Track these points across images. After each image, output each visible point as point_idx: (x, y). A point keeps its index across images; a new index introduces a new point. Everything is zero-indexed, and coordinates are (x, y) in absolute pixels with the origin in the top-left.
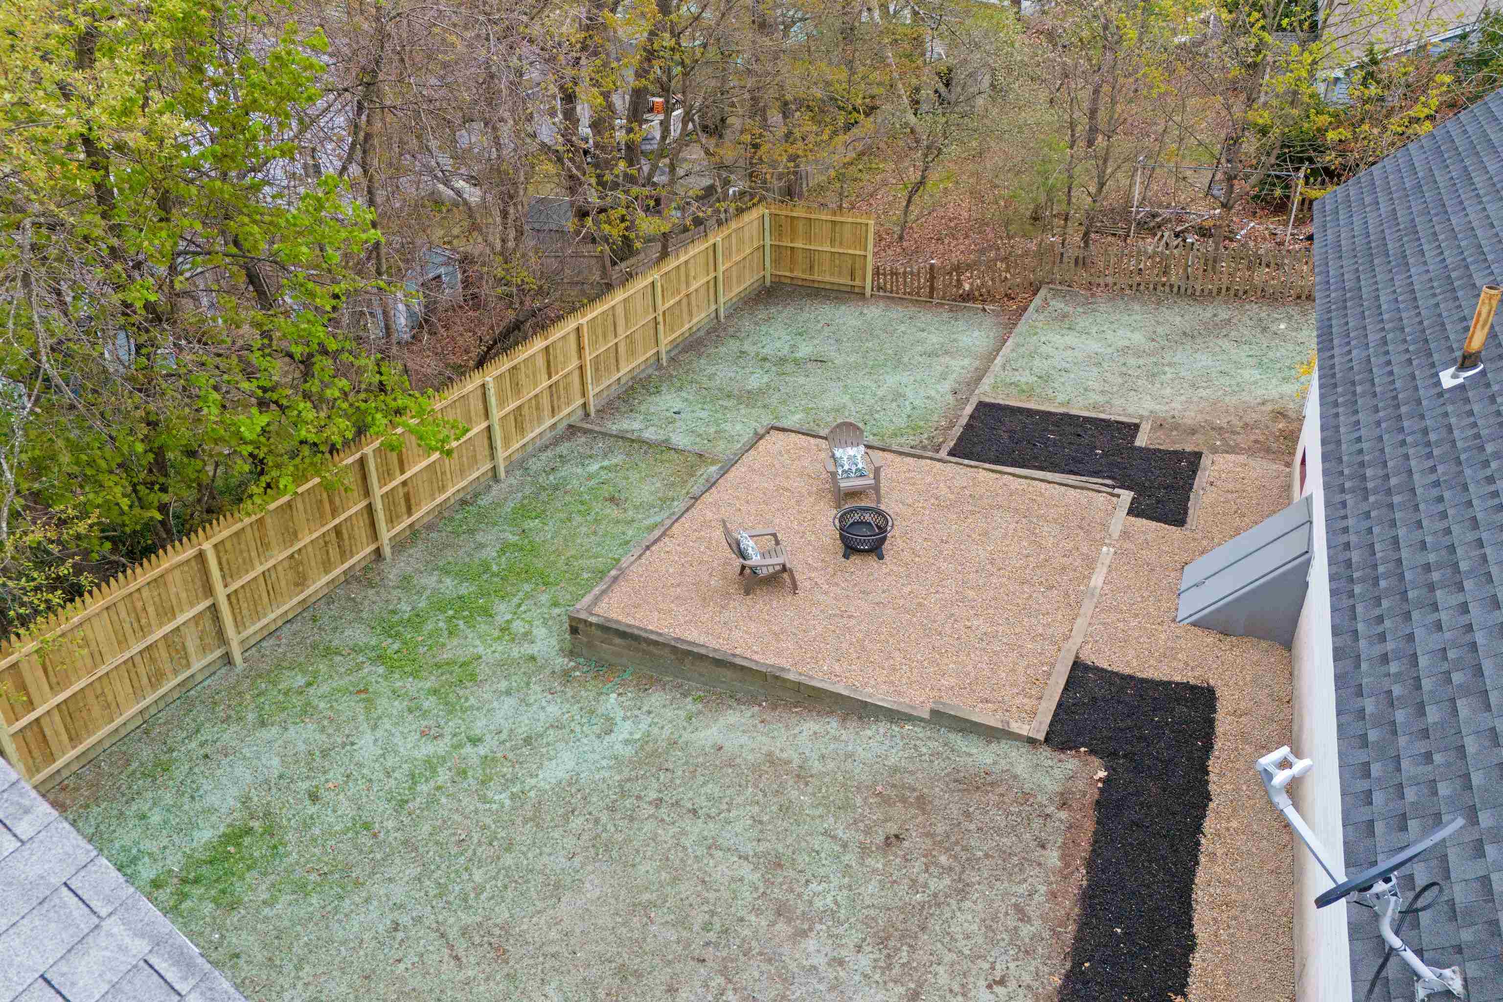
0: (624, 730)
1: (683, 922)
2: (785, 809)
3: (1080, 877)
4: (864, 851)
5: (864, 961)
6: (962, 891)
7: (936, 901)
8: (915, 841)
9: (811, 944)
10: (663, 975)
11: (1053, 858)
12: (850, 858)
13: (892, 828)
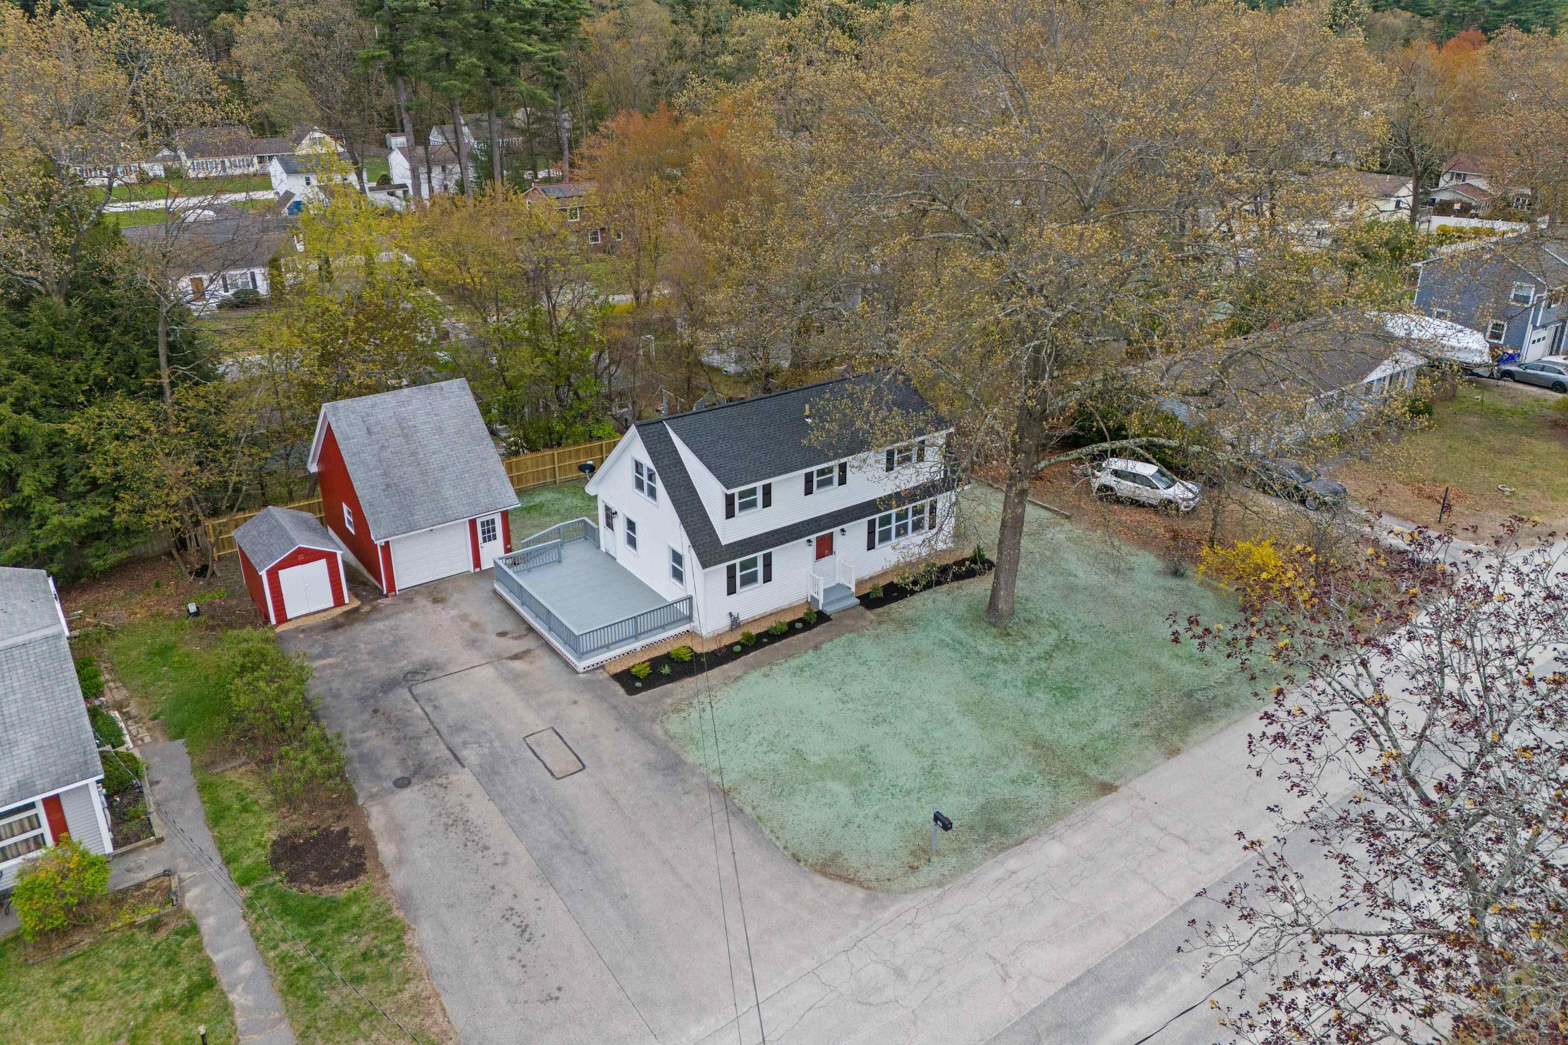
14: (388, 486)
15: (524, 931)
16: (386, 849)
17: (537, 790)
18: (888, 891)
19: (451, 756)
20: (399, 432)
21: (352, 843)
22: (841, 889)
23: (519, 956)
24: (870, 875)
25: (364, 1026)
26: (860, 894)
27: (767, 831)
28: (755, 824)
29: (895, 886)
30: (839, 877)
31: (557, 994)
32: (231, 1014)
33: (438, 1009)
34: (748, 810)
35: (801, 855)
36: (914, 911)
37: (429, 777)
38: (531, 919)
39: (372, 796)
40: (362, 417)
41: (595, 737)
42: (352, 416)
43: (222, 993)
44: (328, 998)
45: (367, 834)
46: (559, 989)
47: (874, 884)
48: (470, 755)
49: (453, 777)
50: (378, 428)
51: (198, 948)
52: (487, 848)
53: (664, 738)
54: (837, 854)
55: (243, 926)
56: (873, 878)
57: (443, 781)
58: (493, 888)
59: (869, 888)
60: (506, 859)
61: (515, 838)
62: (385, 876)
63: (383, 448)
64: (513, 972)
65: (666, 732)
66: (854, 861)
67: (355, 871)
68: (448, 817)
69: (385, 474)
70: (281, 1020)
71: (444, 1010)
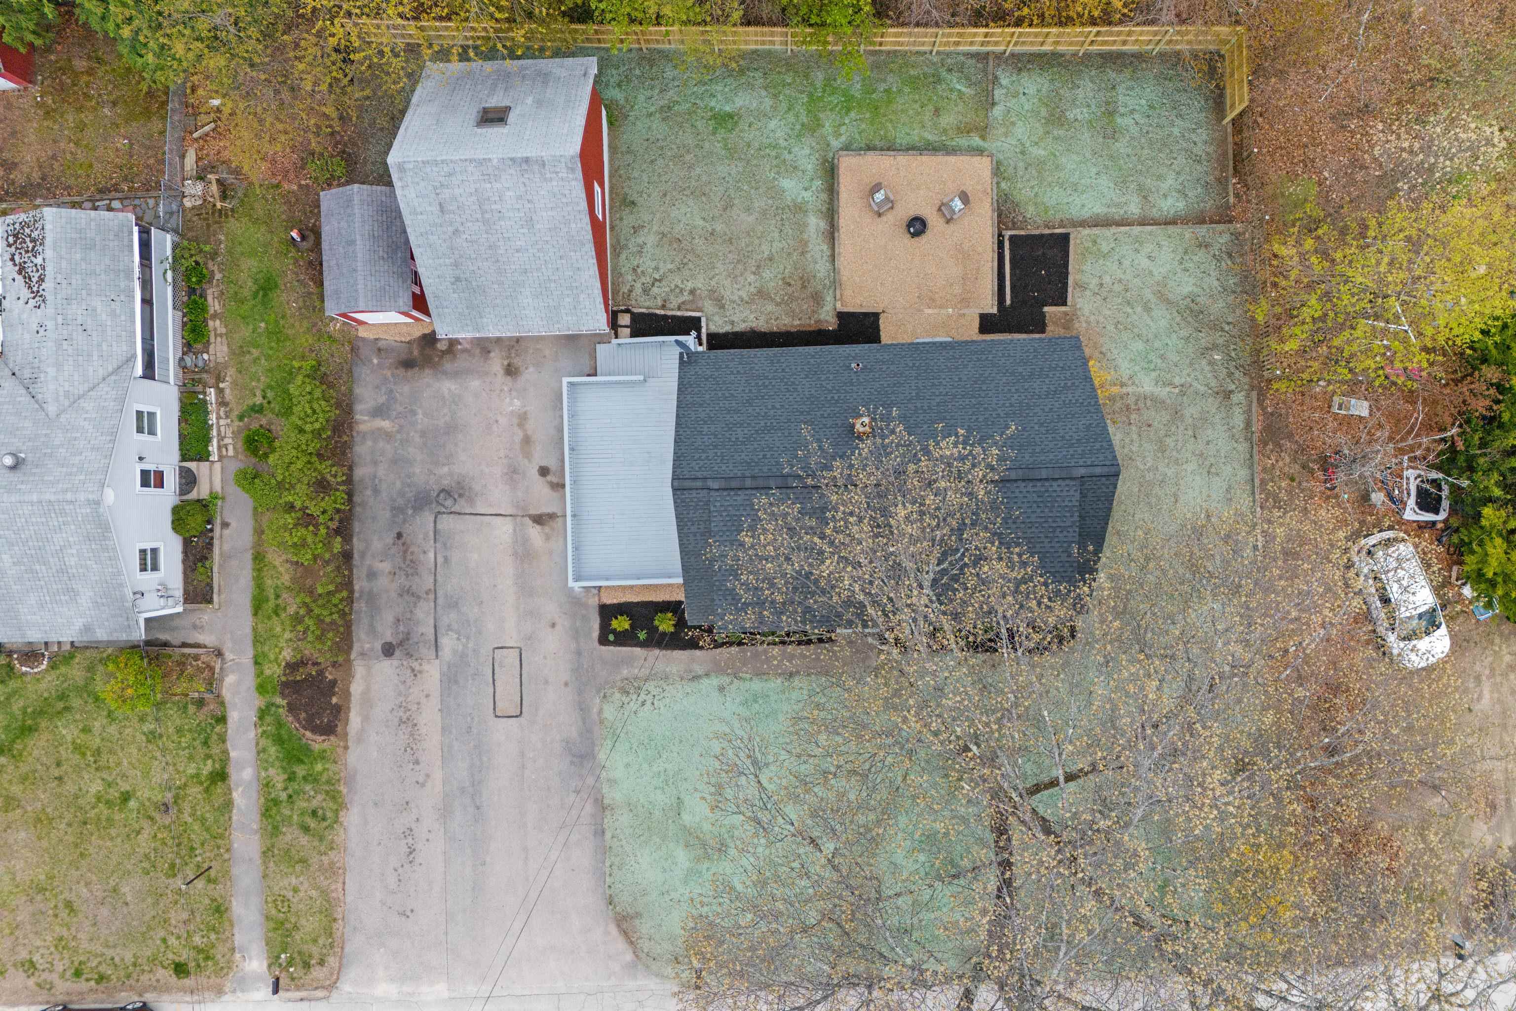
0: (807, 195)
1: (747, 246)
2: (789, 254)
3: (794, 330)
4: (783, 279)
5: (752, 290)
6: (778, 304)
7: (772, 300)
8: (790, 290)
9: (752, 277)
10: (732, 248)
11: (797, 322)
12: (780, 276)
13: (793, 283)
14: (458, 279)
15: (411, 853)
16: (355, 720)
17: (476, 719)
18: (648, 967)
19: (432, 638)
20: (479, 216)
21: (334, 700)
22: (620, 944)
23: (400, 870)
24: (645, 945)
25: (298, 868)
26: (629, 956)
27: (608, 864)
28: (603, 851)
29: (654, 966)
30: (625, 933)
31: (409, 913)
32: (231, 811)
33: (341, 881)
34: (608, 835)
35: (616, 900)
36: (650, 993)
37: (409, 655)
38: (419, 846)
39: (362, 654)
40: (435, 188)
41: (547, 682)
42: (422, 184)
43: (230, 789)
44: (284, 834)
45: (347, 694)
46: (412, 911)
47: (643, 956)
48: (448, 642)
49: (426, 667)
50: (453, 207)
51: (222, 739)
52: (417, 762)
53: (595, 717)
54: (638, 915)
55: (252, 734)
56: (646, 950)
57: (416, 665)
58: (407, 803)
59: (637, 956)
60: (426, 781)
61: (439, 763)
62: (346, 748)
63: (456, 232)
64: (392, 880)
65: (600, 711)
66: (644, 927)
67: (329, 730)
68: (405, 712)
69: (456, 265)
70: (256, 832)
71: (344, 883)
